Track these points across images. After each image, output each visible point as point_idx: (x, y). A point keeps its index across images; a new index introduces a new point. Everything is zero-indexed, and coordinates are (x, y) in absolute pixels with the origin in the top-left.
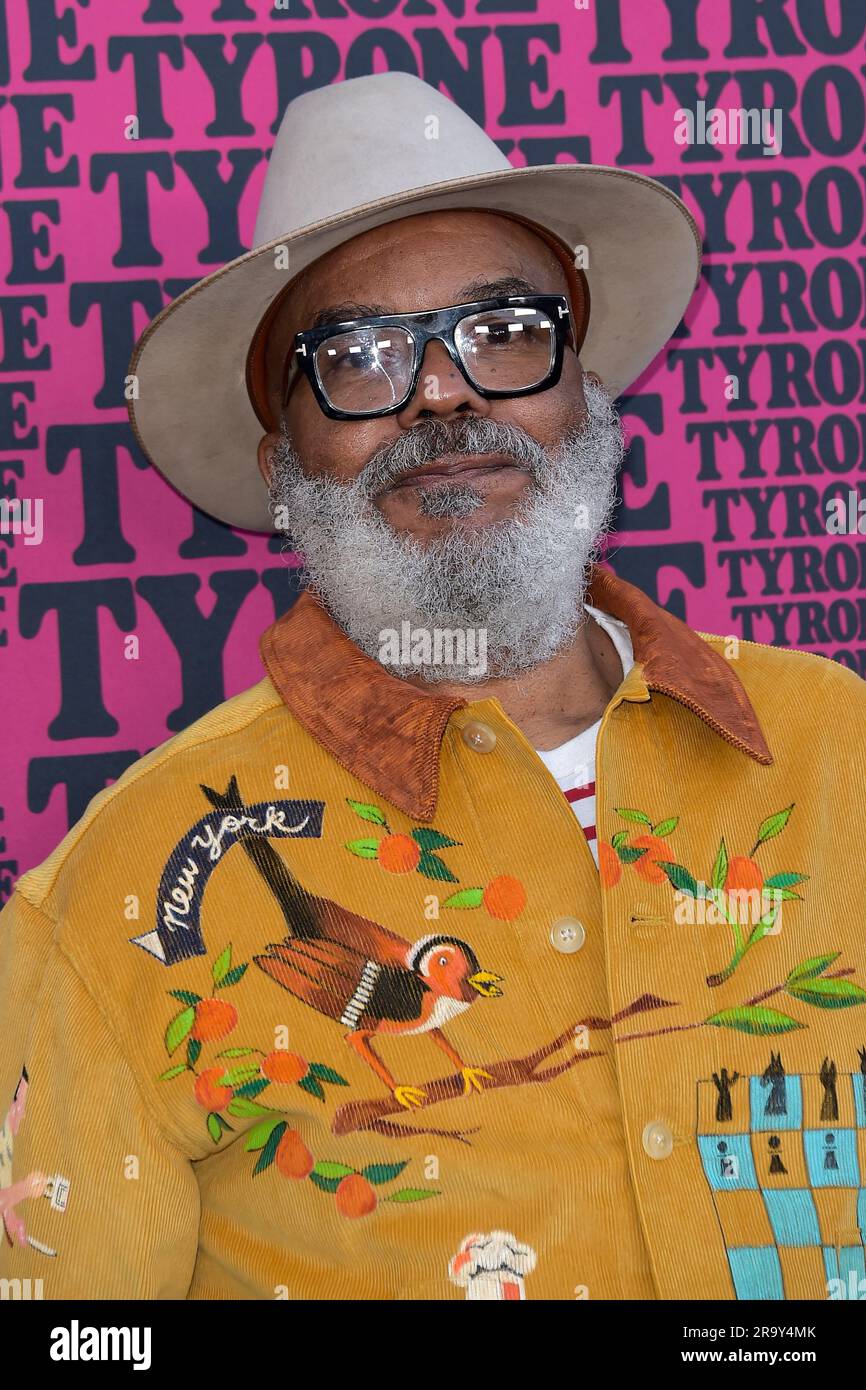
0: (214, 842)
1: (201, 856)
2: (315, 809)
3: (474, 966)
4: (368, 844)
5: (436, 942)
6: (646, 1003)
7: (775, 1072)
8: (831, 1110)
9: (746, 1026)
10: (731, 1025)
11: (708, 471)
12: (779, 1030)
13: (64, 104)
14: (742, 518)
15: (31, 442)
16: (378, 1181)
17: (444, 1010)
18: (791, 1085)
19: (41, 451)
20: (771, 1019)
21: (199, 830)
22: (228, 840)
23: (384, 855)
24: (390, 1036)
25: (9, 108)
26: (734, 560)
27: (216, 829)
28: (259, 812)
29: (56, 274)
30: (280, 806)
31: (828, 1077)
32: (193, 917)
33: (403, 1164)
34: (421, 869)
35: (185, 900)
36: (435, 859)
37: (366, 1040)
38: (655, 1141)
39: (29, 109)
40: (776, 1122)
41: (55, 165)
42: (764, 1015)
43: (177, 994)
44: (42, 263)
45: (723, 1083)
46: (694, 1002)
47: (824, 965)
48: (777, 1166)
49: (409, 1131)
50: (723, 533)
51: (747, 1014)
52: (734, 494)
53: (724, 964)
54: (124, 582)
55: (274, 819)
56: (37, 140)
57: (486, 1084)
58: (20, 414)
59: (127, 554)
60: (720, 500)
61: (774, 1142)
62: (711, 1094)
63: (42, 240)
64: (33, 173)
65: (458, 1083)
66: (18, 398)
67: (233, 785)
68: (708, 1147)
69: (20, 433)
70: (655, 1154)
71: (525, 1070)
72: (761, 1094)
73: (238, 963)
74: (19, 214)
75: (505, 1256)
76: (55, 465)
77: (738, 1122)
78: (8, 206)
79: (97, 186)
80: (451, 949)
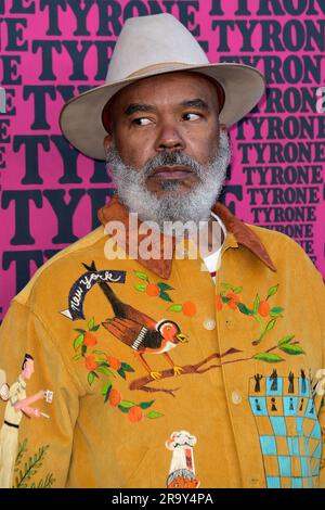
0: (88, 283)
1: (84, 287)
2: (123, 274)
3: (179, 331)
4: (142, 287)
5: (166, 322)
6: (232, 351)
7: (274, 376)
8: (291, 390)
9: (265, 359)
10: (261, 359)
11: (245, 160)
12: (276, 361)
13: (24, 22)
14: (256, 177)
15: (8, 141)
16: (143, 408)
17: (168, 346)
18: (279, 381)
19: (11, 144)
20: (274, 357)
21: (82, 278)
22: (93, 282)
23: (148, 291)
24: (149, 353)
25: (4, 22)
26: (253, 192)
27: (89, 278)
28: (103, 273)
29: (19, 81)
30: (110, 272)
31: (291, 378)
32: (81, 307)
33: (152, 402)
34: (161, 296)
35: (78, 301)
36: (165, 294)
37: (141, 355)
38: (235, 398)
39: (11, 23)
40: (274, 393)
41: (19, 43)
42: (271, 356)
43: (78, 330)
44: (14, 78)
45: (258, 379)
46: (248, 351)
47: (290, 340)
48: (274, 408)
49: (154, 390)
50: (249, 182)
51: (266, 355)
52: (254, 169)
53: (258, 338)
54: (39, 191)
55: (108, 276)
56: (14, 35)
57: (182, 373)
58: (4, 131)
59: (40, 181)
60: (249, 170)
61: (273, 400)
62: (254, 382)
63: (14, 69)
64: (12, 46)
65: (172, 372)
66: (4, 125)
67: (93, 263)
68: (252, 400)
69: (4, 137)
70: (235, 403)
71: (194, 369)
72: (269, 383)
73: (96, 325)
74: (6, 60)
75: (187, 440)
76: (16, 149)
77: (262, 393)
78: (3, 57)
79: (34, 52)
80: (171, 325)
